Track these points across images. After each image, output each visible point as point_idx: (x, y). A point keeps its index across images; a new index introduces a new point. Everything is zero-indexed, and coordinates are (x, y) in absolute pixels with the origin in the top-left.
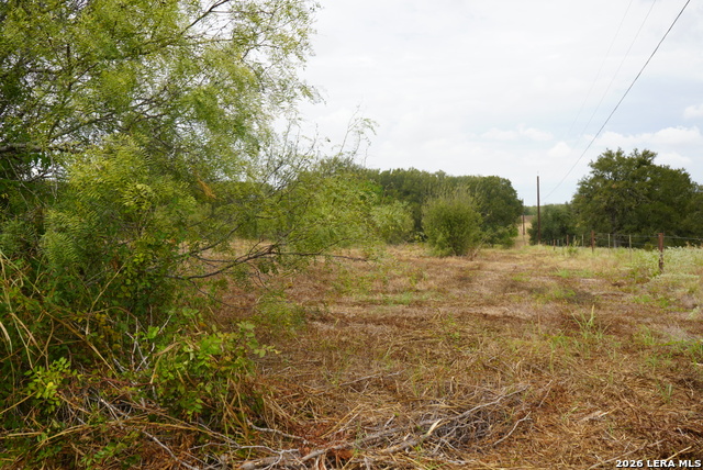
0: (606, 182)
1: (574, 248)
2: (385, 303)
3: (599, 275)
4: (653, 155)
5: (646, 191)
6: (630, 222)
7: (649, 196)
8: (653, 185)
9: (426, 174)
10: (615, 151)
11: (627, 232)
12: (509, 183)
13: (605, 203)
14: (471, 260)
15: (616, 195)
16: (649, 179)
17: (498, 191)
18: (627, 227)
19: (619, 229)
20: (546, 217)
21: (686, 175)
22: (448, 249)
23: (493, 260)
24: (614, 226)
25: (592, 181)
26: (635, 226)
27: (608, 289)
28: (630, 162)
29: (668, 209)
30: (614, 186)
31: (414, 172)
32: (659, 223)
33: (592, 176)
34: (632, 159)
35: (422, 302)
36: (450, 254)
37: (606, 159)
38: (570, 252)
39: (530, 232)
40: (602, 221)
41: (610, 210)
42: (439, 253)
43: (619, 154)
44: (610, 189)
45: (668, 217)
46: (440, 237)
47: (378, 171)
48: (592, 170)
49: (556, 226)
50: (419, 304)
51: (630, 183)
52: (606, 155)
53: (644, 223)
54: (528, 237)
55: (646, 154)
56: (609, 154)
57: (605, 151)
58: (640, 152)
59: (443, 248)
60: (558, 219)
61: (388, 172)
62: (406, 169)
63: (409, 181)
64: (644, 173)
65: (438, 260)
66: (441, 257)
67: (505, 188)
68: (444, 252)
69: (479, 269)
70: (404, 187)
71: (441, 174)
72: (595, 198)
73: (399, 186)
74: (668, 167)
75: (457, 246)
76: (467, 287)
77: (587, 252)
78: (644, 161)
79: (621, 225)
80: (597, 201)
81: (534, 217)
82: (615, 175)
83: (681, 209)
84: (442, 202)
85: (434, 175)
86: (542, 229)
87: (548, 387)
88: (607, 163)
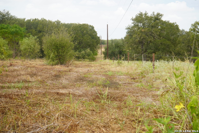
0: (139, 28)
1: (120, 61)
2: (9, 88)
3: (127, 74)
4: (161, 15)
5: (158, 33)
6: (150, 49)
7: (159, 36)
8: (161, 30)
9: (50, 22)
10: (144, 13)
11: (149, 53)
12: (93, 28)
13: (138, 39)
14: (68, 67)
15: (144, 35)
16: (159, 27)
17: (87, 32)
18: (149, 51)
19: (145, 52)
20: (112, 45)
21: (177, 26)
22: (56, 61)
23: (79, 67)
24: (143, 50)
25: (133, 27)
26: (153, 51)
27: (129, 80)
28: (151, 19)
29: (168, 43)
30: (143, 30)
31: (44, 21)
32: (164, 49)
33: (133, 25)
34: (152, 17)
35: (29, 87)
36: (57, 64)
37: (139, 17)
38: (118, 63)
39: (104, 53)
40: (137, 48)
41: (141, 42)
42: (51, 63)
43: (146, 14)
44: (141, 32)
45: (168, 46)
46: (52, 55)
47: (24, 19)
48: (132, 22)
49: (117, 50)
50: (27, 88)
51: (150, 29)
52: (140, 14)
53: (157, 49)
54: (103, 55)
55: (158, 14)
56: (141, 14)
57: (139, 13)
58: (156, 14)
59: (53, 61)
60: (118, 47)
61: (29, 20)
62: (40, 19)
63: (41, 26)
64: (157, 24)
65: (51, 67)
66: (52, 65)
67: (91, 30)
68: (54, 63)
69: (69, 71)
70: (38, 29)
71: (58, 22)
72: (133, 36)
73: (36, 28)
74: (169, 22)
75: (61, 59)
76: (57, 80)
77: (125, 63)
78: (157, 18)
79: (146, 50)
80: (135, 38)
81: (106, 46)
82: (143, 24)
83: (174, 43)
84: (54, 37)
85: (54, 23)
86: (110, 52)
87: (69, 124)
88: (140, 19)
